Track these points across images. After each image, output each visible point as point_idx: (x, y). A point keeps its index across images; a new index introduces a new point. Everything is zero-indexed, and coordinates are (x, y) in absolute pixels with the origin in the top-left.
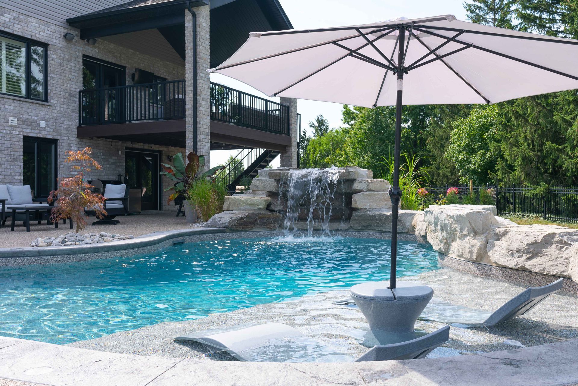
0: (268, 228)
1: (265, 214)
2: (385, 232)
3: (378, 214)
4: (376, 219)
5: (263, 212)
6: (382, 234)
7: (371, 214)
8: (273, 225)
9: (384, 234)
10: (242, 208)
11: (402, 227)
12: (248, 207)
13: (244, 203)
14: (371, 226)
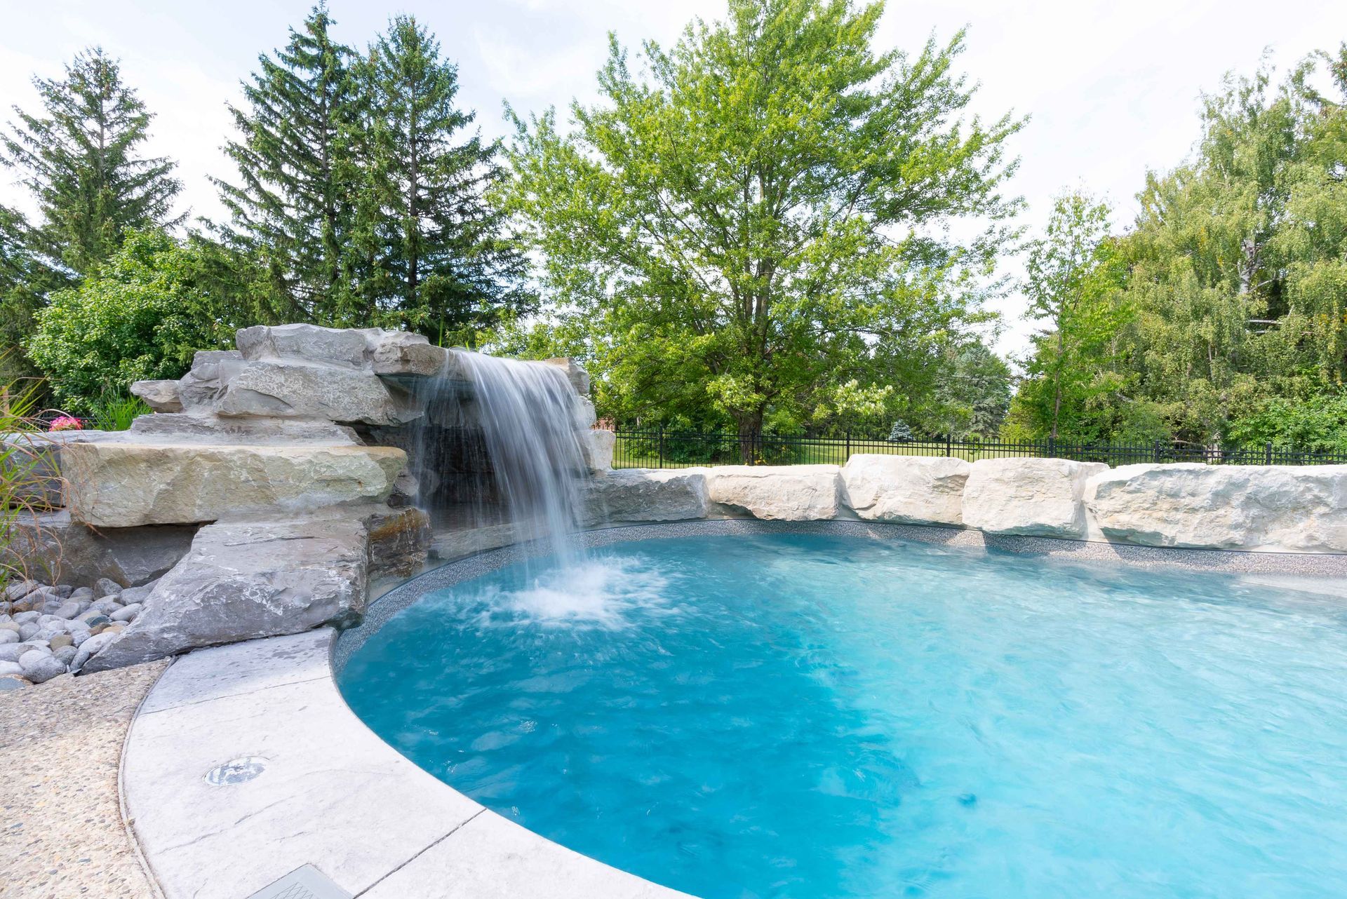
0: (400, 573)
1: (390, 518)
2: (655, 522)
3: (643, 483)
4: (639, 495)
5: (383, 510)
6: (640, 529)
7: (630, 484)
8: (412, 558)
9: (645, 528)
10: (293, 502)
11: (695, 508)
12: (324, 496)
13: (302, 476)
14: (620, 512)
